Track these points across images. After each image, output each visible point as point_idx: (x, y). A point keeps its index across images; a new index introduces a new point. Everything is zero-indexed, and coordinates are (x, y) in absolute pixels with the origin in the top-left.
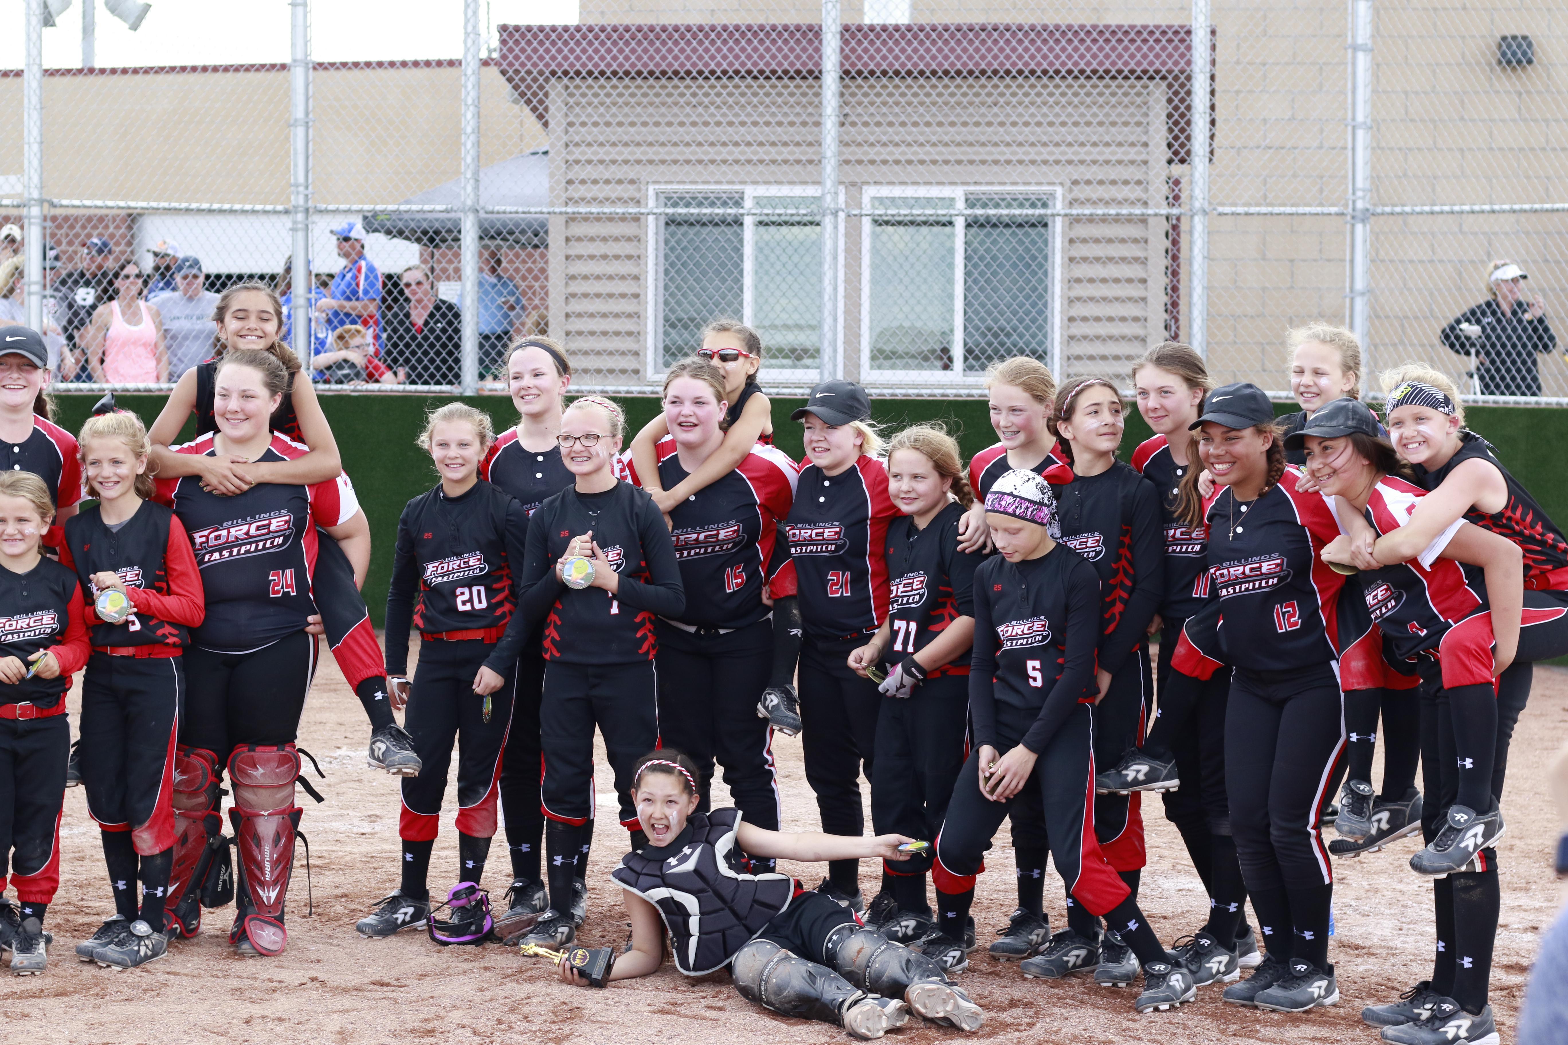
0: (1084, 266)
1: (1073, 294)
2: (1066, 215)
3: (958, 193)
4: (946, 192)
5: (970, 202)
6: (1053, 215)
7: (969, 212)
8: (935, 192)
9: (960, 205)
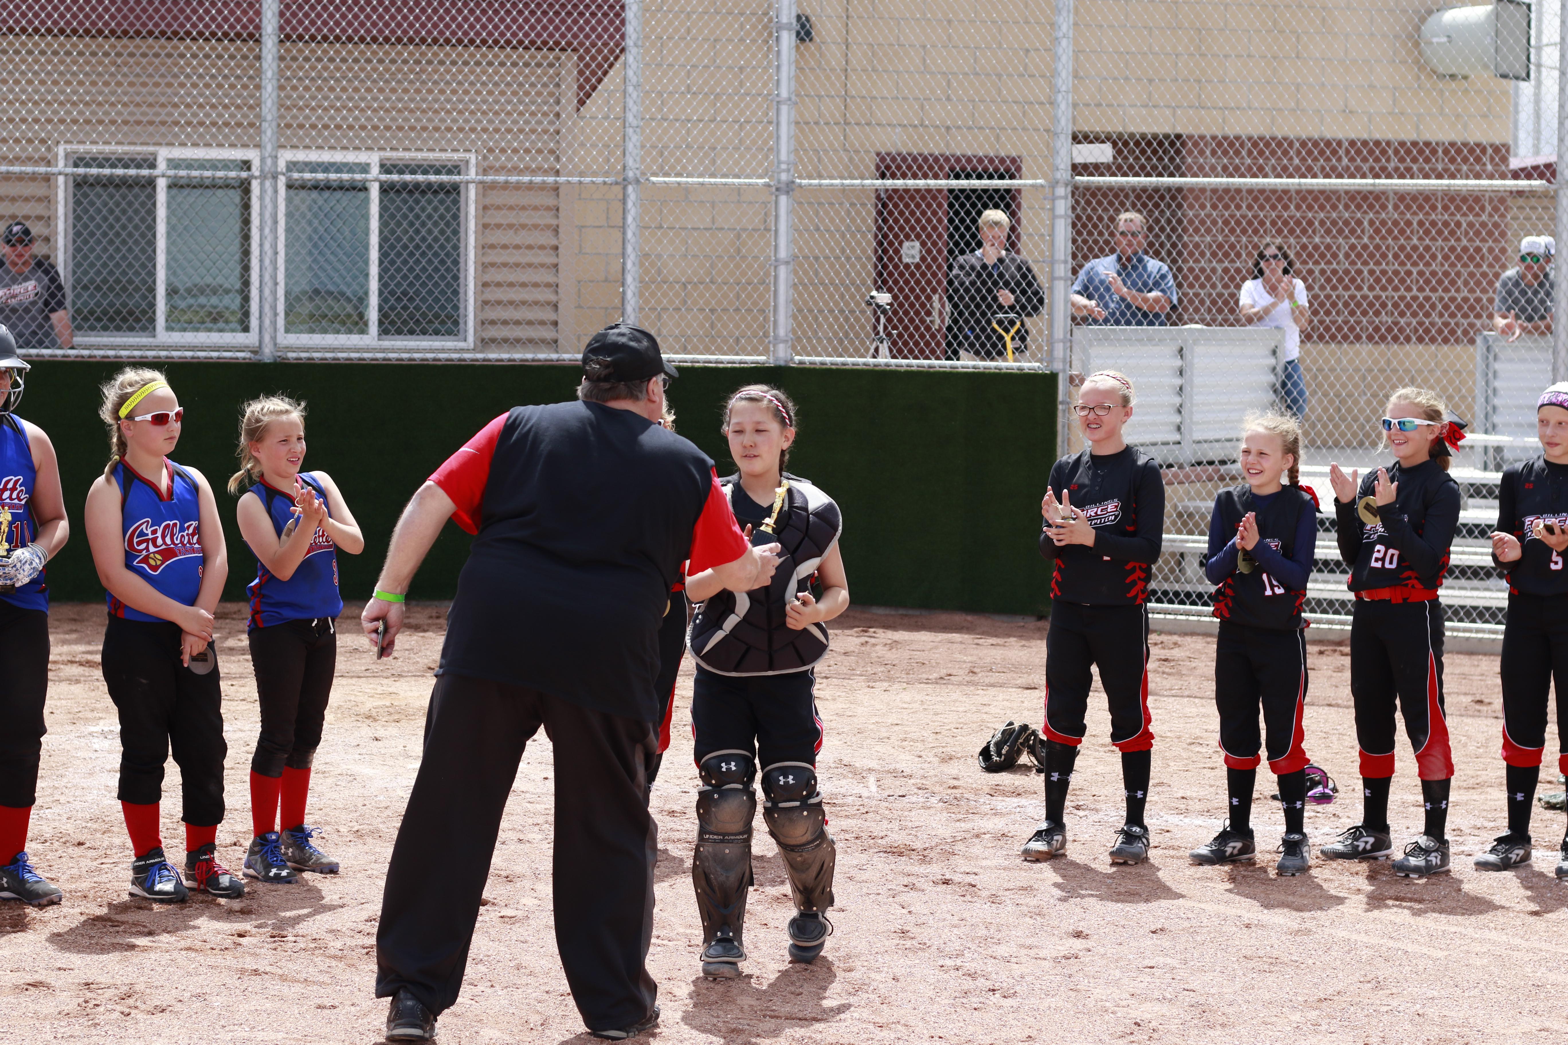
0: (499, 232)
1: (487, 260)
2: (481, 182)
3: (373, 159)
4: (362, 157)
5: (385, 168)
6: (467, 183)
7: (384, 177)
8: (351, 157)
9: (375, 171)
